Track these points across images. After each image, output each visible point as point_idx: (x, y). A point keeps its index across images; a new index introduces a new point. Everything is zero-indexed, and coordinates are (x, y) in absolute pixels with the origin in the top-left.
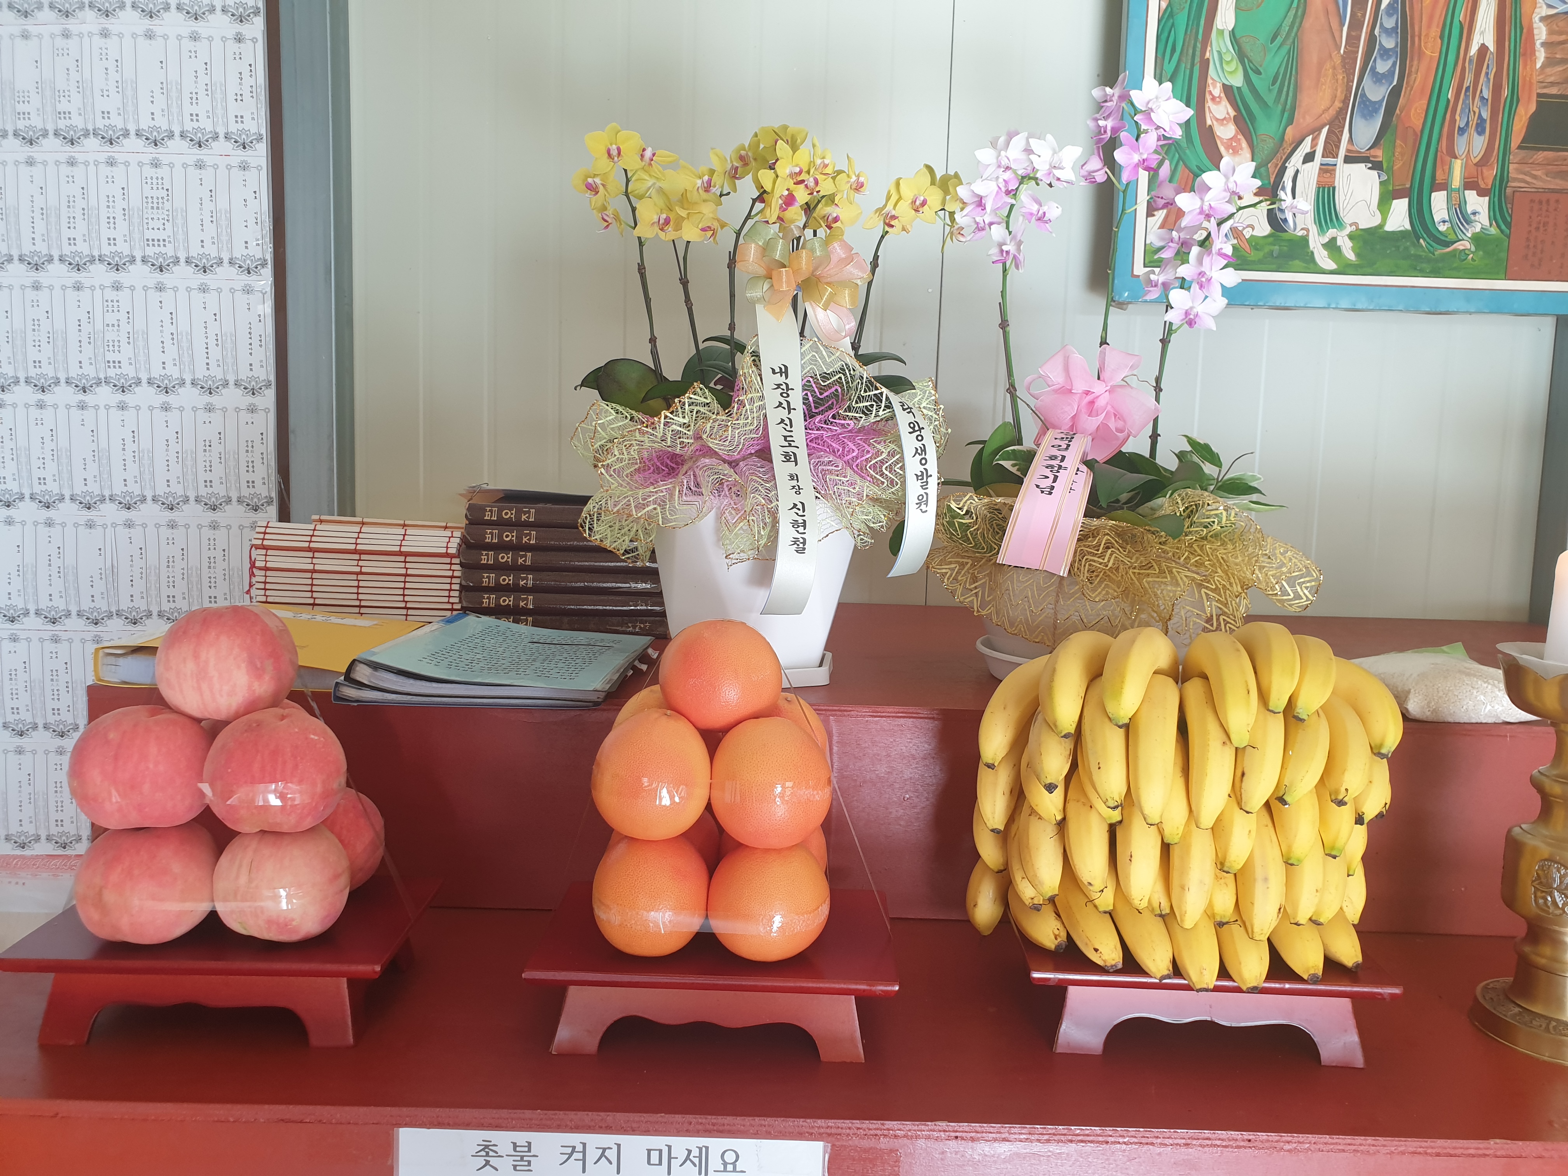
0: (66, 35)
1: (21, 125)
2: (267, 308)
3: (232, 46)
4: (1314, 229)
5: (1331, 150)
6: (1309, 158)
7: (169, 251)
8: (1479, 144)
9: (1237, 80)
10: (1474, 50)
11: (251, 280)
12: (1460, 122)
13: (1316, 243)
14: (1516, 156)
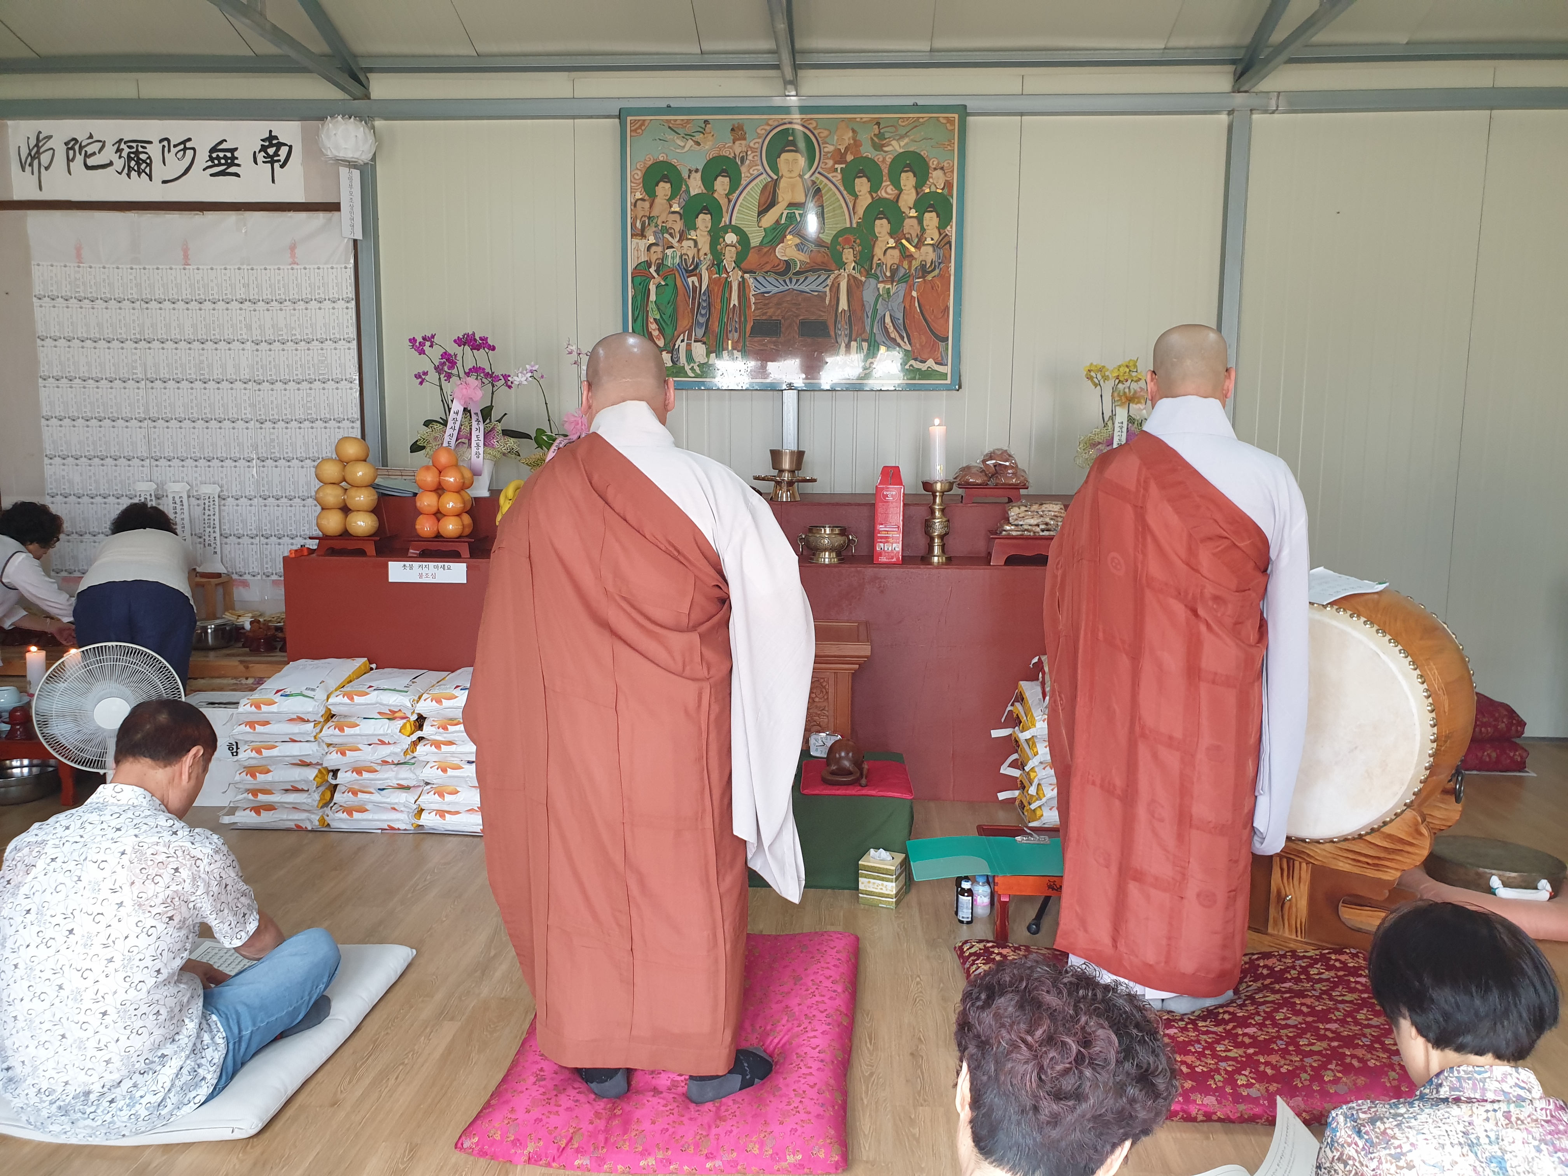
0: (294, 310)
1: (280, 338)
2: (358, 393)
3: (345, 310)
4: (686, 364)
5: (689, 338)
6: (683, 341)
7: (326, 377)
8: (736, 335)
9: (658, 317)
10: (732, 306)
11: (352, 385)
12: (729, 329)
13: (687, 368)
14: (748, 339)
